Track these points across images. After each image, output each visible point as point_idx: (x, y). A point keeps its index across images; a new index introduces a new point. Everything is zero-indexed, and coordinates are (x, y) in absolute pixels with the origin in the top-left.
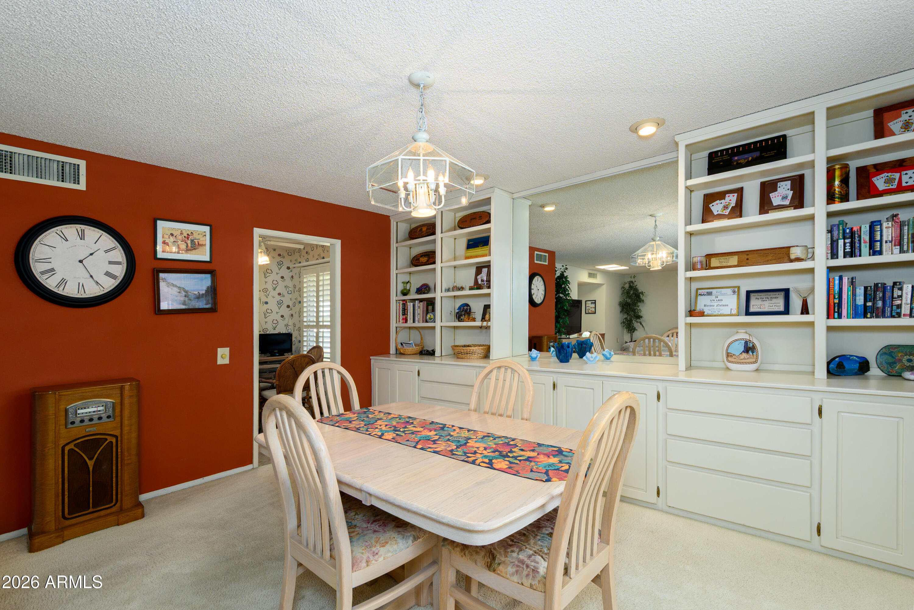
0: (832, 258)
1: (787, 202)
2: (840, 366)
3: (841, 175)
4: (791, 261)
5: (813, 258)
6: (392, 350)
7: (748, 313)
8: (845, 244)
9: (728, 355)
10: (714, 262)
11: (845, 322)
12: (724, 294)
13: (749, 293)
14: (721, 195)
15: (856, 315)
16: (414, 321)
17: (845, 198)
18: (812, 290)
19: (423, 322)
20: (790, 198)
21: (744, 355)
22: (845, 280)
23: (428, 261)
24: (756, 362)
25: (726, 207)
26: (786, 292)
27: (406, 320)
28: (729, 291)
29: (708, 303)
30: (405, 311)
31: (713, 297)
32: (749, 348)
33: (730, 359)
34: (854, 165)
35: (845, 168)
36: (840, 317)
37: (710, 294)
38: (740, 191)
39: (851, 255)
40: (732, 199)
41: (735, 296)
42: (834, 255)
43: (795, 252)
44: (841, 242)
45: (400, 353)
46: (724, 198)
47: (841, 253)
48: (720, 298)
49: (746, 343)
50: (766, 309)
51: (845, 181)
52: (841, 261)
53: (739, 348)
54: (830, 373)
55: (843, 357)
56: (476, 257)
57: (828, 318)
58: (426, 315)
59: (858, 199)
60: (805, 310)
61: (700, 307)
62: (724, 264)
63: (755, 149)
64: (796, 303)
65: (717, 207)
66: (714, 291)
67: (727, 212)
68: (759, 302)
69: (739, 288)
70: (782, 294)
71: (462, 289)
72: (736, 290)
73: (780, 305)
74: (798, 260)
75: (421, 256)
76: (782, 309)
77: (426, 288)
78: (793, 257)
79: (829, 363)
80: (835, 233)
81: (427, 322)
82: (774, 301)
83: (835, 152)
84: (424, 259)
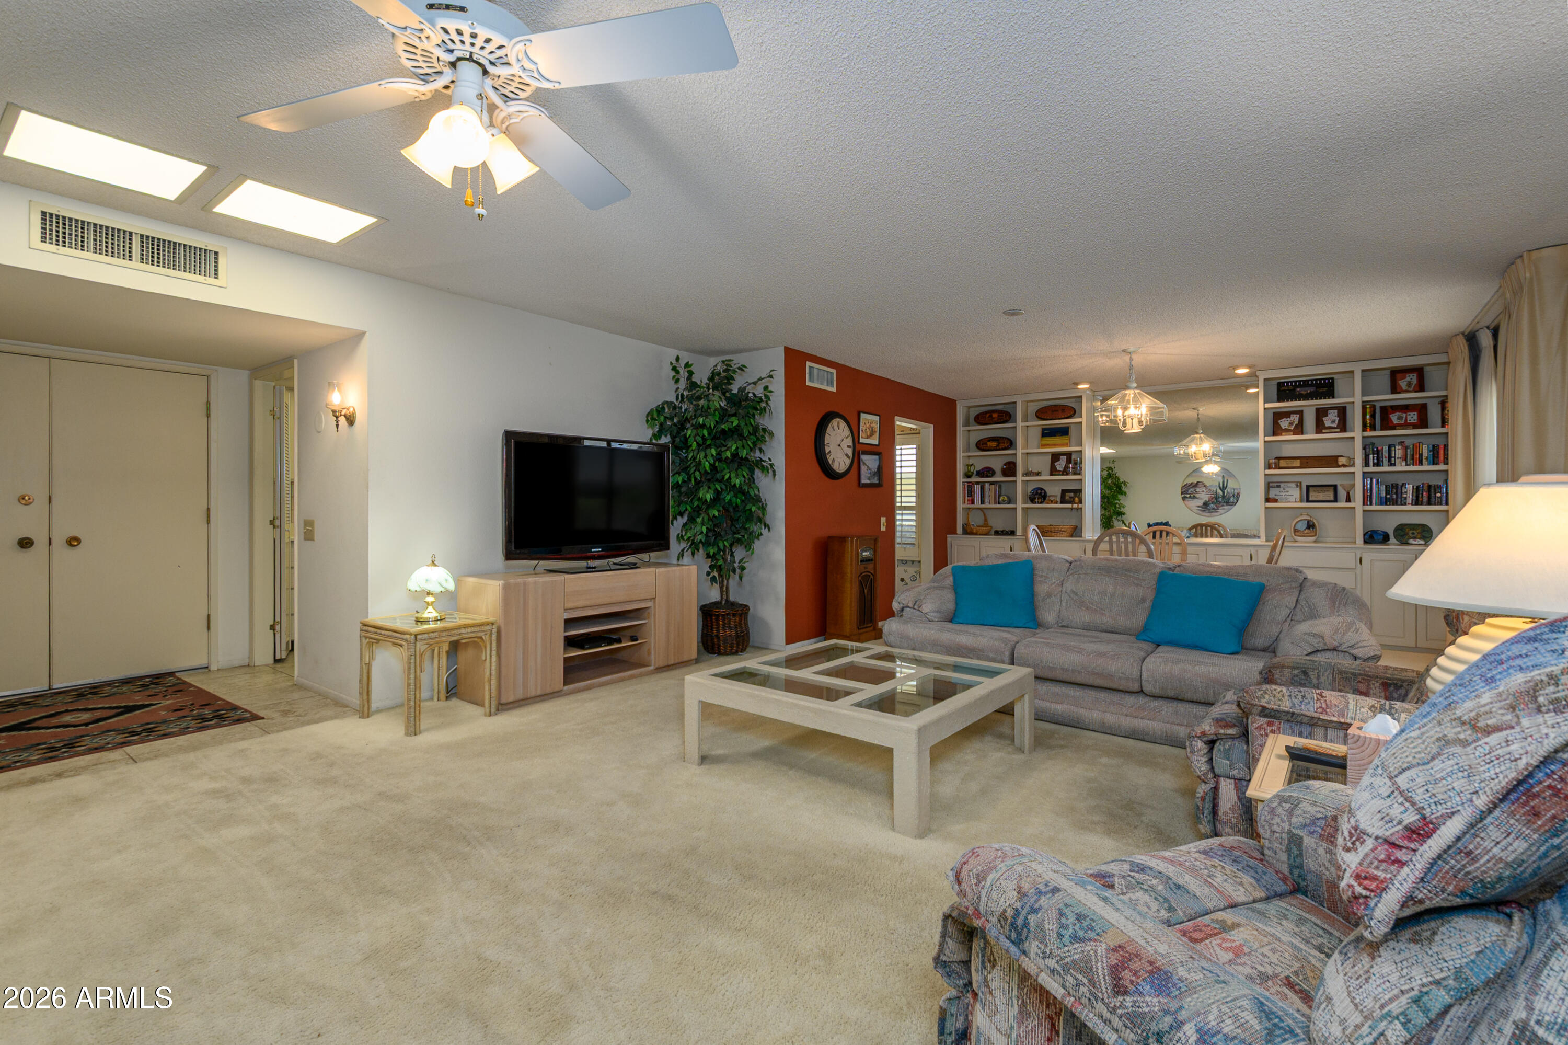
0: (1366, 466)
1: (1335, 425)
2: (1371, 537)
3: (1370, 412)
4: (1339, 466)
5: (1353, 465)
6: (959, 530)
7: (1308, 501)
8: (1373, 457)
9: (1295, 531)
10: (1283, 463)
11: (1374, 507)
12: (1290, 487)
13: (1308, 487)
14: (1287, 414)
15: (1381, 504)
16: (983, 502)
17: (1373, 428)
18: (1353, 486)
19: (995, 503)
20: (1337, 422)
21: (1307, 531)
22: (1374, 481)
23: (998, 446)
24: (1315, 535)
25: (1291, 424)
26: (1335, 487)
27: (973, 502)
28: (1293, 485)
29: (1278, 493)
30: (970, 493)
31: (1282, 489)
32: (1311, 526)
33: (1297, 533)
34: (1378, 405)
35: (1374, 407)
36: (1371, 504)
37: (1279, 487)
38: (1301, 413)
39: (1377, 464)
40: (1295, 418)
41: (1298, 489)
42: (1367, 464)
43: (1342, 461)
44: (1371, 456)
45: (967, 531)
46: (1289, 417)
47: (1371, 463)
48: (1287, 490)
49: (1308, 522)
50: (1321, 499)
51: (1373, 416)
52: (1371, 469)
53: (1302, 526)
54: (1365, 542)
55: (1373, 531)
56: (1055, 445)
57: (1364, 504)
58: (999, 498)
59: (1382, 429)
60: (1348, 500)
61: (1272, 495)
62: (1290, 465)
63: (1312, 385)
64: (1342, 494)
65: (1284, 423)
66: (1282, 485)
67: (1292, 428)
68: (1316, 494)
69: (1301, 483)
70: (1332, 488)
71: (1038, 474)
72: (1299, 485)
73: (1331, 496)
74: (1344, 466)
75: (989, 441)
76: (1332, 498)
77: (989, 471)
78: (1340, 464)
79: (1364, 535)
80: (1368, 450)
81: (999, 503)
82: (1327, 493)
83: (1366, 399)
84: (994, 444)
